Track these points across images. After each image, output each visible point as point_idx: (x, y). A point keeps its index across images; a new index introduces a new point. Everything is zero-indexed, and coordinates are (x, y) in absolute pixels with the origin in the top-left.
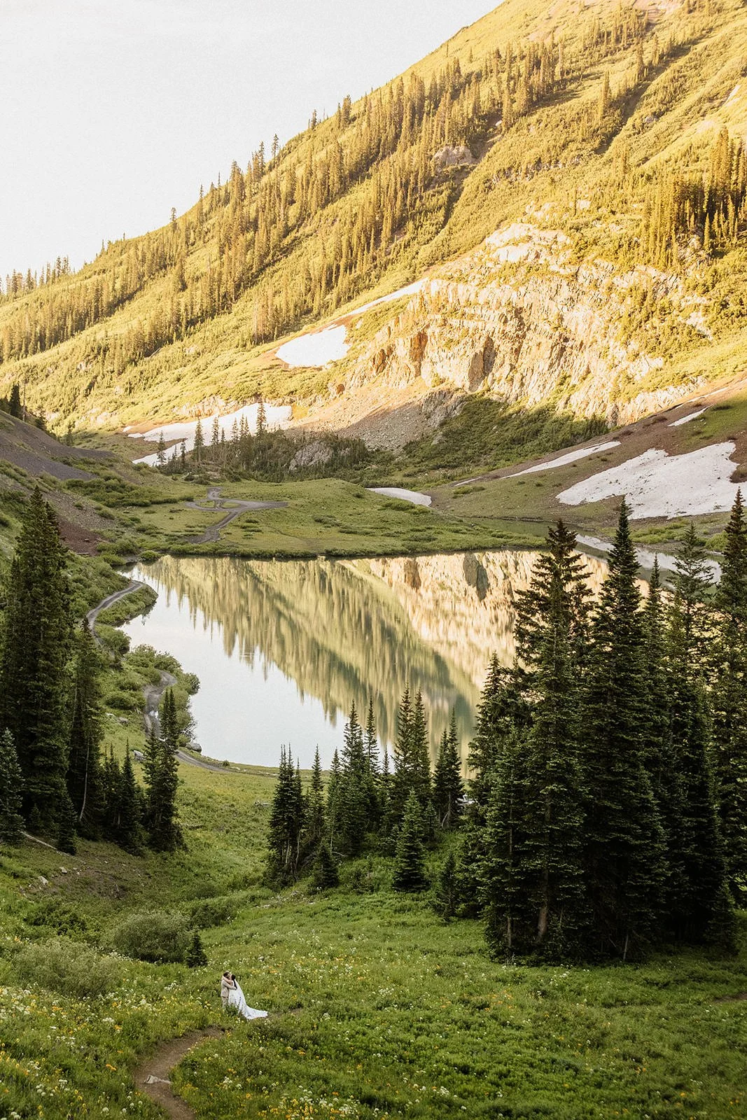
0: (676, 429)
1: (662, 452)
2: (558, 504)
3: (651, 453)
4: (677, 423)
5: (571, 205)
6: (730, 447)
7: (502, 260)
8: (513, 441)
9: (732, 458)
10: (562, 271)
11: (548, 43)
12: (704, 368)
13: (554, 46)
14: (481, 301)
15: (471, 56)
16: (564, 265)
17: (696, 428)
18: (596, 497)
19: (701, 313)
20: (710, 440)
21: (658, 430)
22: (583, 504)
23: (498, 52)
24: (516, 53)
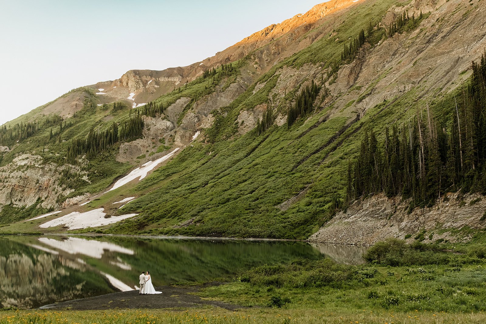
0: (82, 206)
1: (78, 212)
2: (40, 228)
3: (74, 213)
4: (82, 205)
5: (42, 150)
6: (103, 209)
7: (19, 164)
8: (21, 218)
9: (103, 212)
10: (39, 167)
11: (34, 123)
12: (89, 190)
13: (35, 124)
14: (11, 177)
15: (10, 126)
16: (40, 165)
17: (89, 205)
18: (55, 225)
19: (86, 176)
20: (94, 208)
21: (75, 206)
22: (49, 227)
23: (18, 124)
24: (24, 125)
